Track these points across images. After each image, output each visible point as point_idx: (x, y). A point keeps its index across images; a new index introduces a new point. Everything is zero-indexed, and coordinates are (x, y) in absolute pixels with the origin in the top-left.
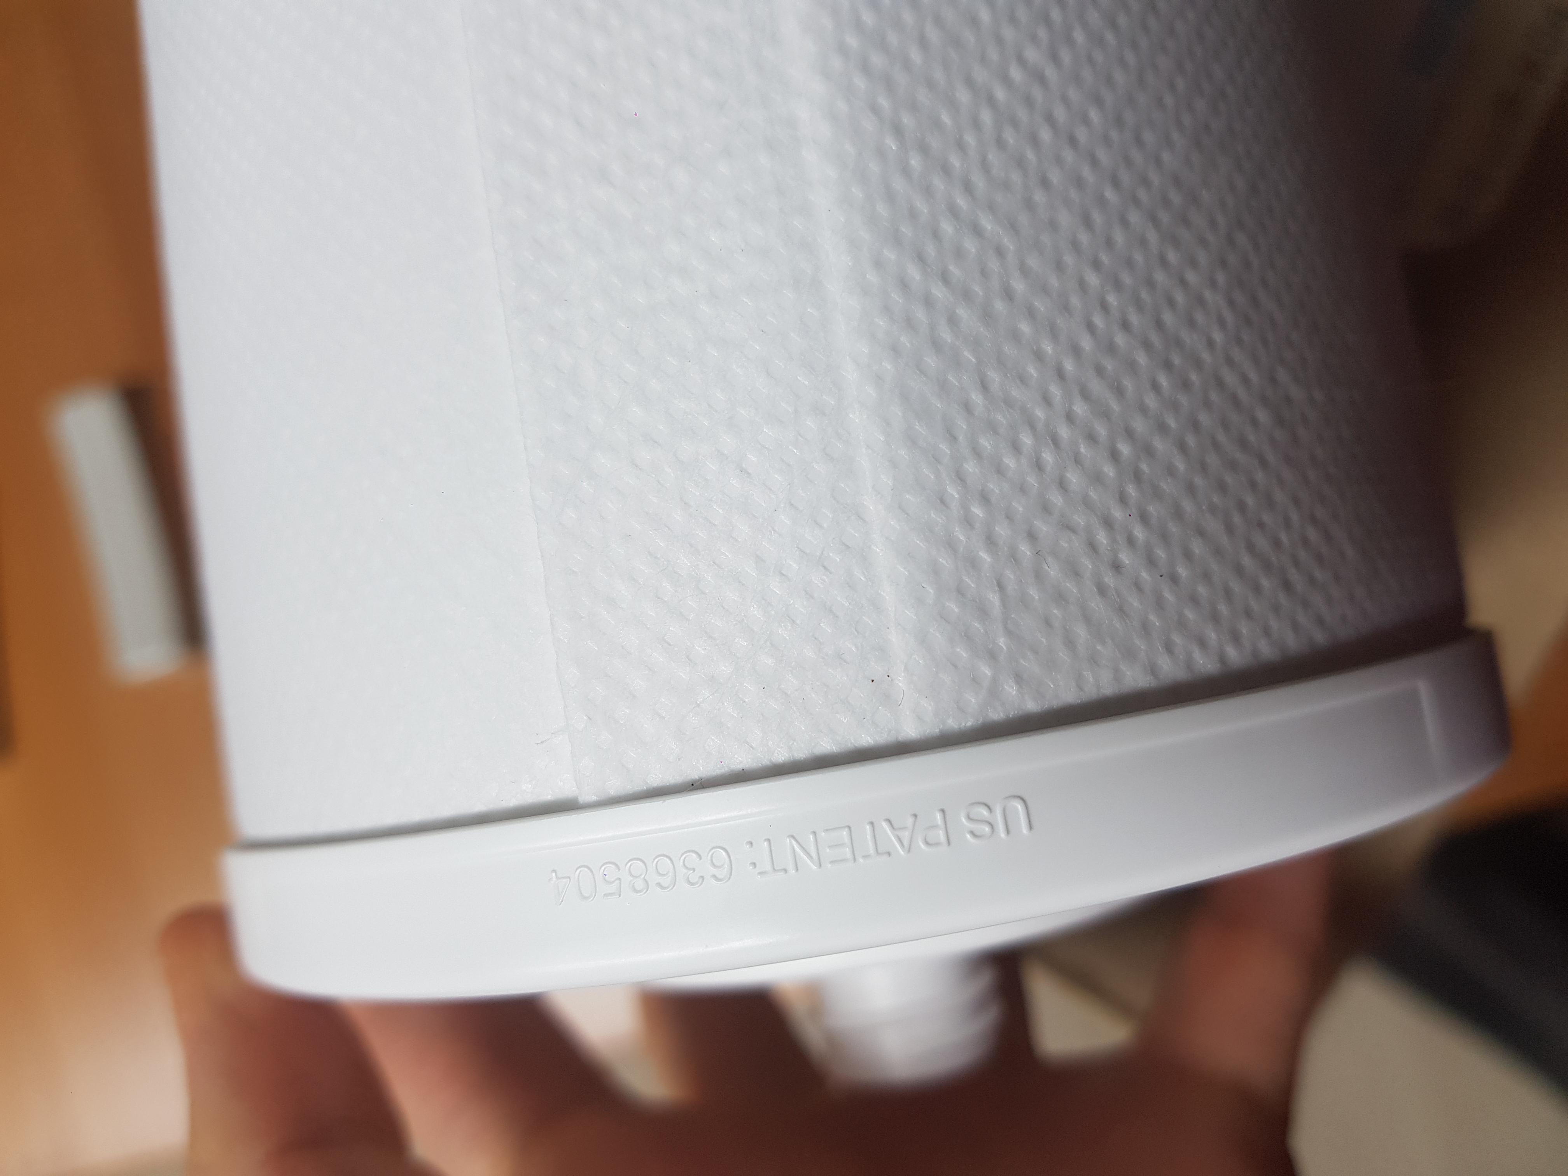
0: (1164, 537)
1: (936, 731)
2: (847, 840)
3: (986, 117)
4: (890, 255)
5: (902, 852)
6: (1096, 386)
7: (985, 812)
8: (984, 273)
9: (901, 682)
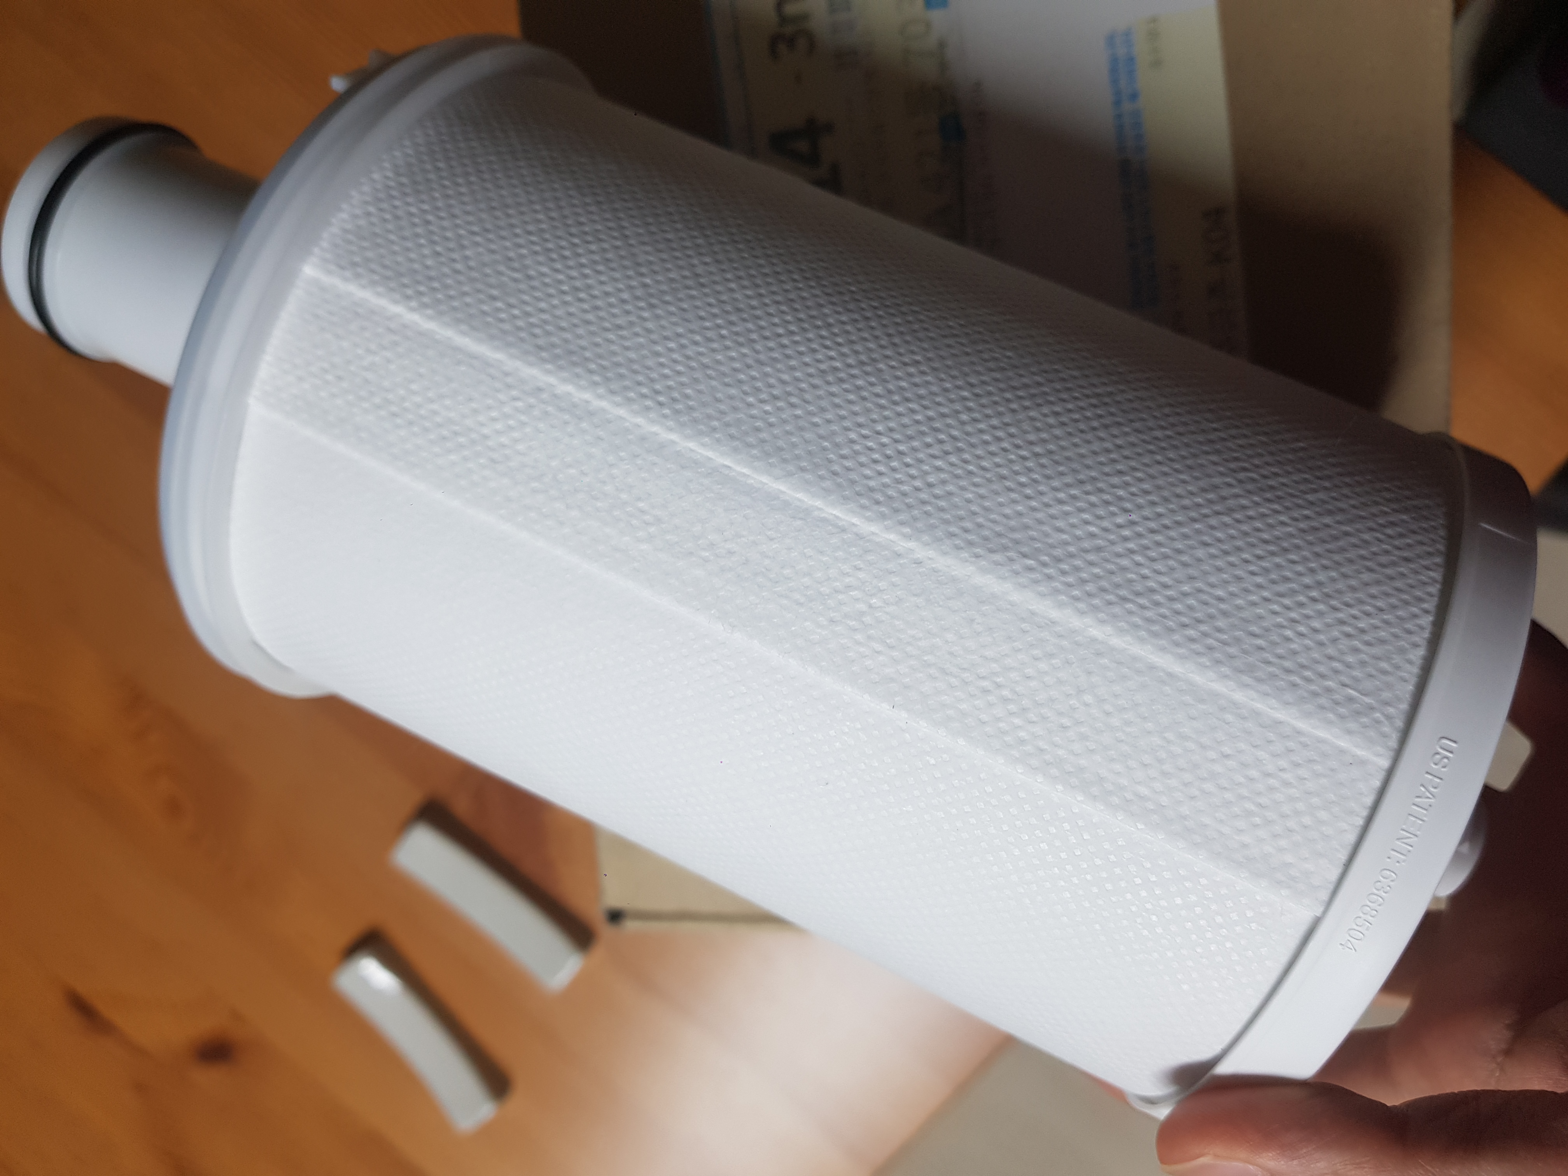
0: (1361, 602)
1: (1392, 754)
2: (1413, 819)
3: (1139, 558)
4: (1176, 637)
5: (1433, 801)
6: (1282, 588)
7: (1438, 757)
8: (1206, 604)
9: (1360, 752)
